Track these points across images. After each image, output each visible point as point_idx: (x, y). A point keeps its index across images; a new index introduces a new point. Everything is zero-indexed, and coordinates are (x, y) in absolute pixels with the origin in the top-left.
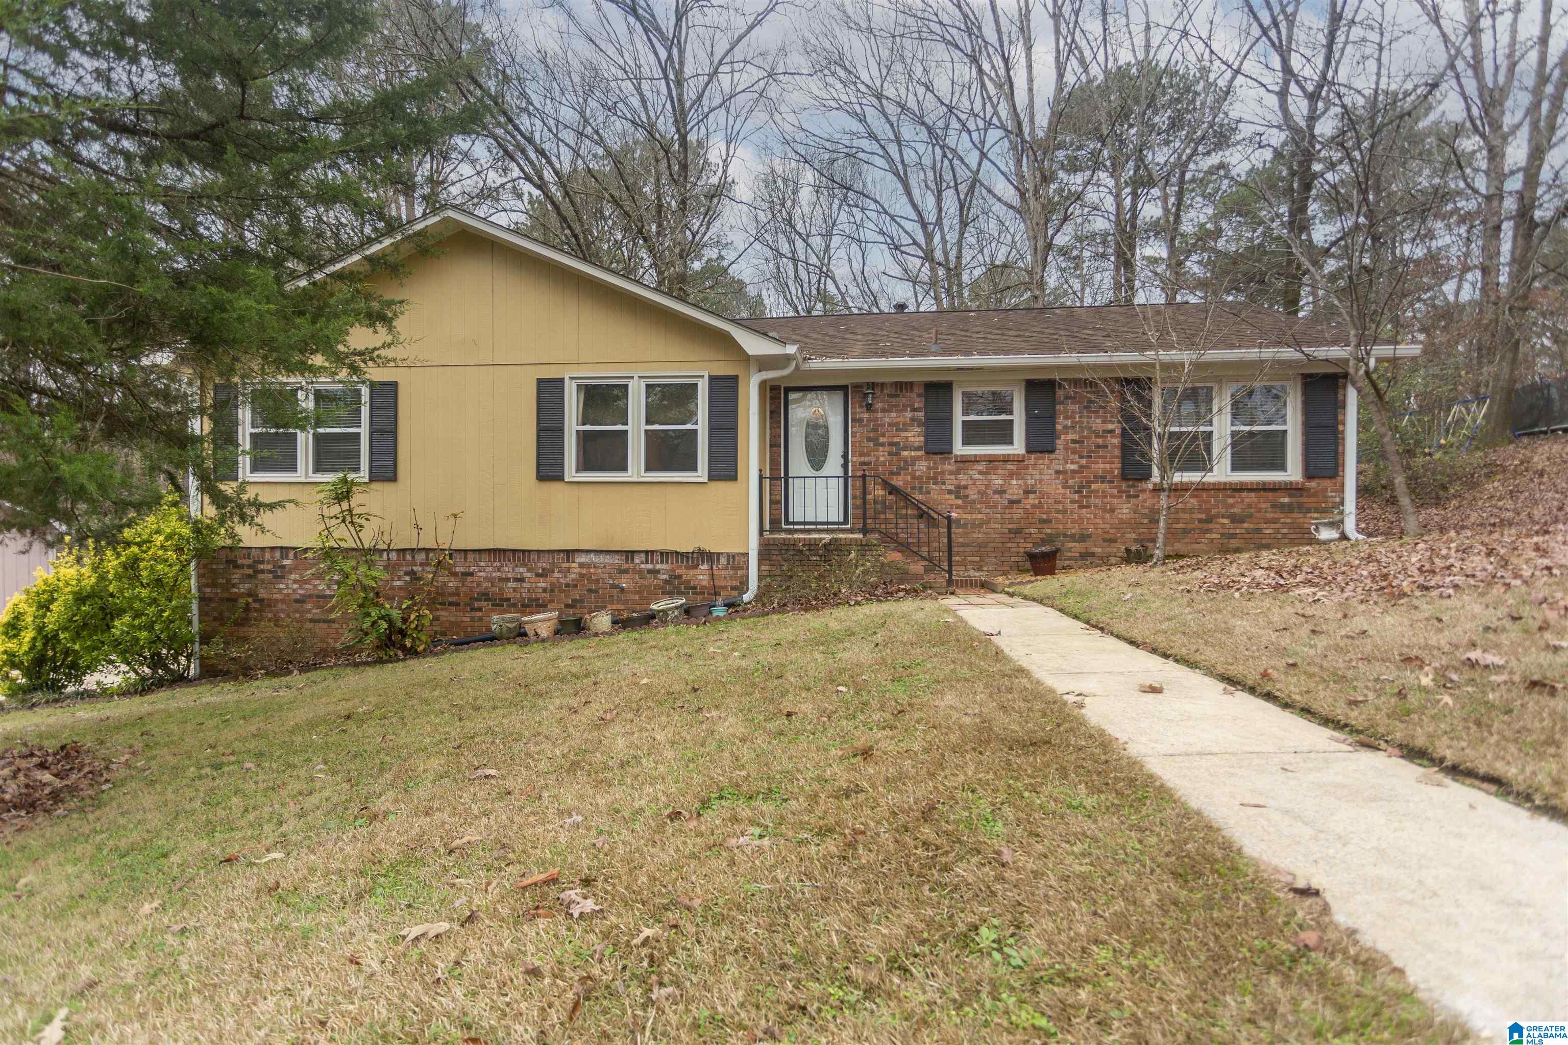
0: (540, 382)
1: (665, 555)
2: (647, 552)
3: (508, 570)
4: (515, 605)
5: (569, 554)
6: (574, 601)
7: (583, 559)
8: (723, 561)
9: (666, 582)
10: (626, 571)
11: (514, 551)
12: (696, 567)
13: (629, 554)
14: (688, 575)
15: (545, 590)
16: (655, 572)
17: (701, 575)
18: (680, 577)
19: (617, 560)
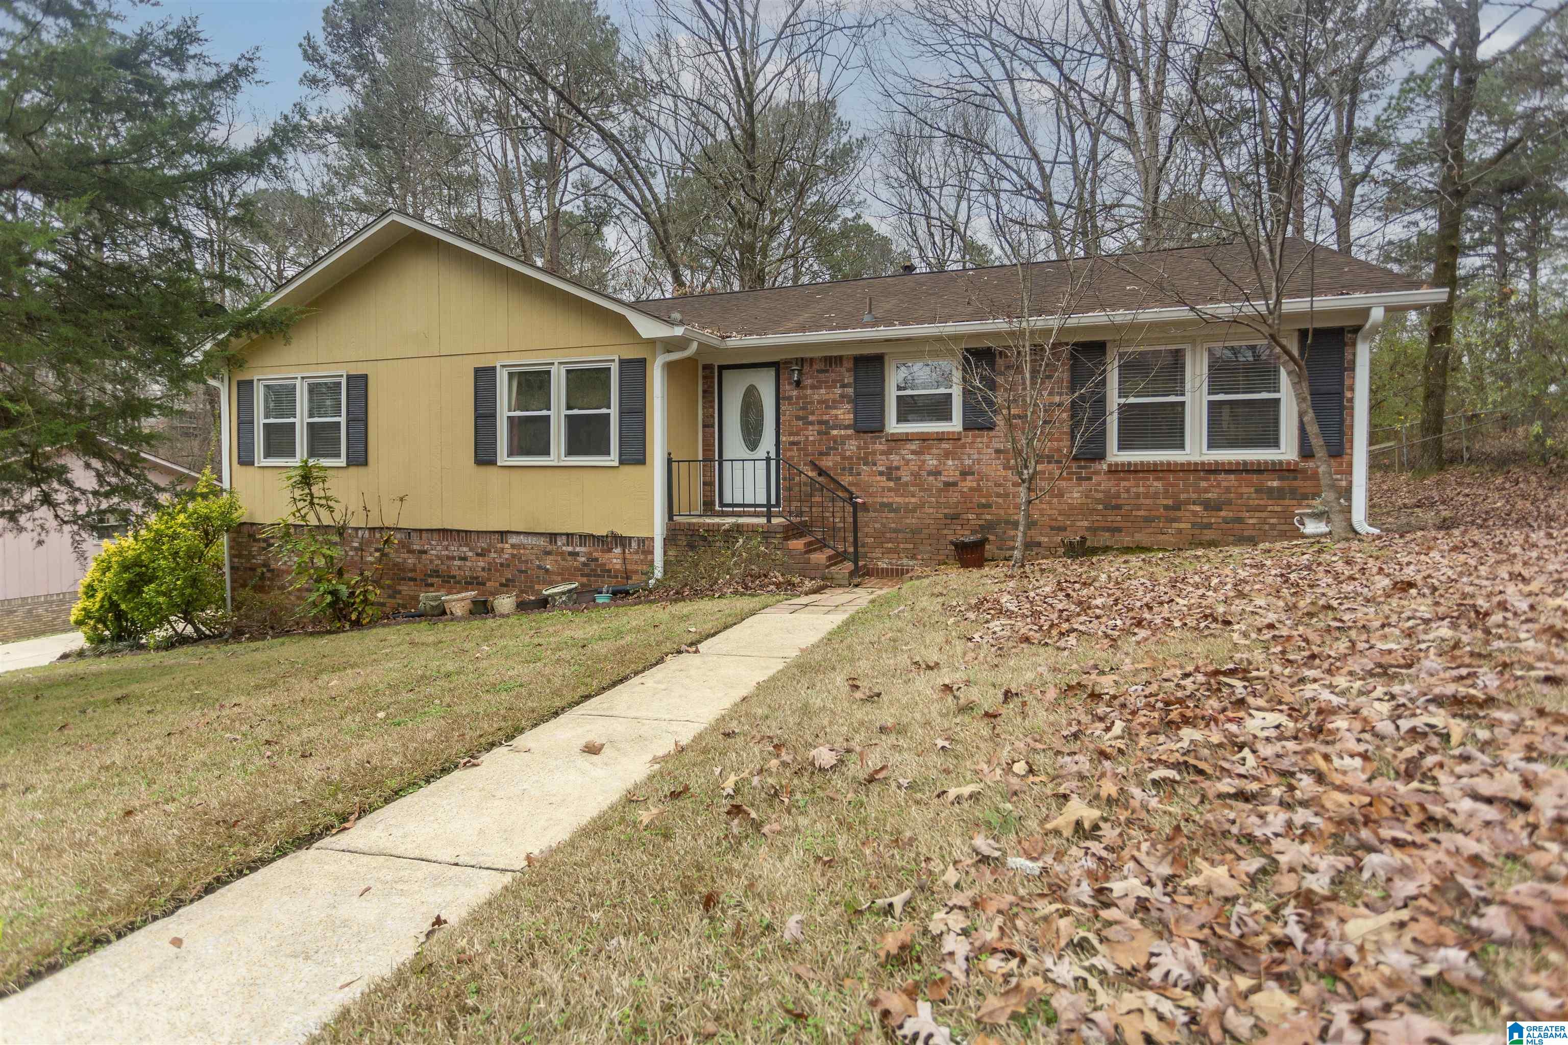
0: (477, 371)
1: (584, 538)
2: (568, 535)
3: (455, 549)
4: (459, 582)
5: (503, 535)
6: (508, 580)
7: (514, 540)
8: (634, 545)
9: (584, 564)
10: (548, 553)
11: (458, 531)
12: (610, 550)
13: (553, 537)
14: (603, 558)
15: (483, 569)
16: (575, 554)
17: (614, 559)
18: (596, 560)
19: (542, 542)
